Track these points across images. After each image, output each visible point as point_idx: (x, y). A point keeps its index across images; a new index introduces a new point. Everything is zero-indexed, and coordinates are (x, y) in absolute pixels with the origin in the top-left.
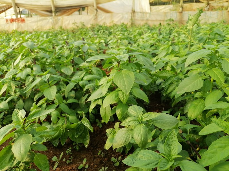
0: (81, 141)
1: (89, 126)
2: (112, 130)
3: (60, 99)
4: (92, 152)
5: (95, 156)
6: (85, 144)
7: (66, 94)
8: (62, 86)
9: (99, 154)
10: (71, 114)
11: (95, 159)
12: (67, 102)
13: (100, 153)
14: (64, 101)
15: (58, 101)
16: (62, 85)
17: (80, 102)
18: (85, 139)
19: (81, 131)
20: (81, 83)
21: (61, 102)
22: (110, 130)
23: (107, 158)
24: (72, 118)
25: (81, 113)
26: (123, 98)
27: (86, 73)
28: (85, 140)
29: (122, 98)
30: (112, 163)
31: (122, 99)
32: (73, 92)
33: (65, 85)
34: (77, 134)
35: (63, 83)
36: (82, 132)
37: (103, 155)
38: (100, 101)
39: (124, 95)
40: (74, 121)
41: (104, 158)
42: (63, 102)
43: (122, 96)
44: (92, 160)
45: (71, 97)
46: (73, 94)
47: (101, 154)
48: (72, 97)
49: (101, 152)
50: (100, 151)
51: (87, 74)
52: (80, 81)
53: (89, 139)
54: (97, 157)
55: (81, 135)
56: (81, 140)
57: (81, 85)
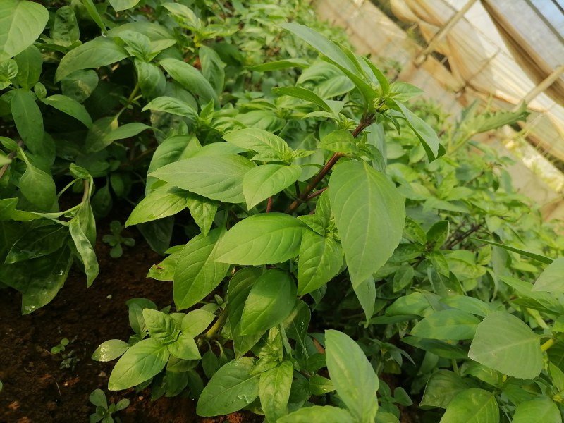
0: (16, 281)
1: (91, 256)
2: (168, 324)
3: (27, 69)
4: (33, 328)
5: (40, 349)
6: (25, 299)
7: (65, 67)
8: (64, 26)
9: (55, 350)
10: (38, 153)
11: (31, 364)
12: (51, 99)
13: (63, 349)
14: (41, 89)
15: (16, 72)
16: (64, 20)
17: (94, 128)
18: (37, 281)
19: (42, 246)
20: (145, 70)
21: (26, 85)
22: (161, 320)
23: (76, 380)
24: (36, 178)
25: (81, 176)
26: (310, 270)
27: (176, 46)
28: (36, 286)
29: (309, 266)
30: (85, 409)
31: (303, 273)
32: (93, 76)
33: (76, 32)
34: (17, 250)
35: (72, 16)
36: (42, 254)
37: (69, 360)
38: (205, 213)
39: (319, 261)
40: (37, 194)
41: (69, 373)
42: (33, 89)
43: (310, 261)
44: (20, 361)
45: (73, 91)
46: (86, 84)
47: (64, 356)
48: (78, 94)
49: (68, 348)
50: (65, 342)
51: (176, 52)
52: (146, 59)
53: (54, 293)
54: (43, 359)
55: (33, 261)
56: (21, 278)
57: (141, 78)
